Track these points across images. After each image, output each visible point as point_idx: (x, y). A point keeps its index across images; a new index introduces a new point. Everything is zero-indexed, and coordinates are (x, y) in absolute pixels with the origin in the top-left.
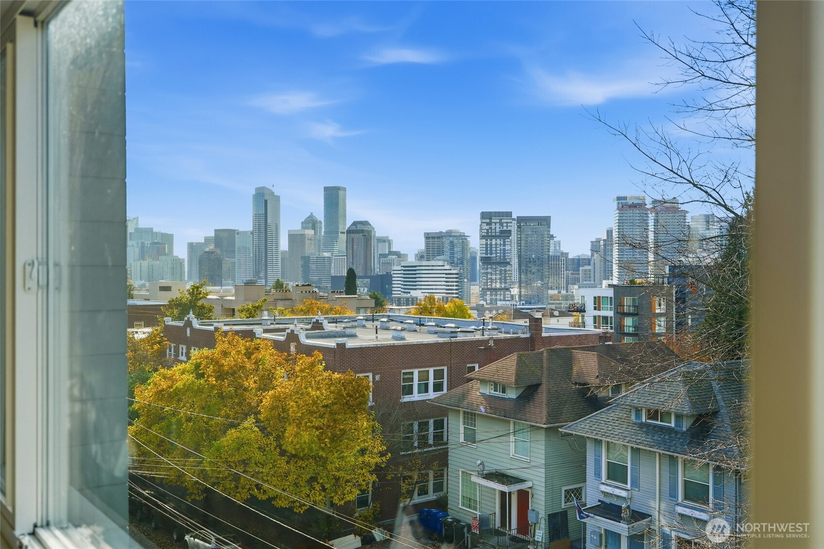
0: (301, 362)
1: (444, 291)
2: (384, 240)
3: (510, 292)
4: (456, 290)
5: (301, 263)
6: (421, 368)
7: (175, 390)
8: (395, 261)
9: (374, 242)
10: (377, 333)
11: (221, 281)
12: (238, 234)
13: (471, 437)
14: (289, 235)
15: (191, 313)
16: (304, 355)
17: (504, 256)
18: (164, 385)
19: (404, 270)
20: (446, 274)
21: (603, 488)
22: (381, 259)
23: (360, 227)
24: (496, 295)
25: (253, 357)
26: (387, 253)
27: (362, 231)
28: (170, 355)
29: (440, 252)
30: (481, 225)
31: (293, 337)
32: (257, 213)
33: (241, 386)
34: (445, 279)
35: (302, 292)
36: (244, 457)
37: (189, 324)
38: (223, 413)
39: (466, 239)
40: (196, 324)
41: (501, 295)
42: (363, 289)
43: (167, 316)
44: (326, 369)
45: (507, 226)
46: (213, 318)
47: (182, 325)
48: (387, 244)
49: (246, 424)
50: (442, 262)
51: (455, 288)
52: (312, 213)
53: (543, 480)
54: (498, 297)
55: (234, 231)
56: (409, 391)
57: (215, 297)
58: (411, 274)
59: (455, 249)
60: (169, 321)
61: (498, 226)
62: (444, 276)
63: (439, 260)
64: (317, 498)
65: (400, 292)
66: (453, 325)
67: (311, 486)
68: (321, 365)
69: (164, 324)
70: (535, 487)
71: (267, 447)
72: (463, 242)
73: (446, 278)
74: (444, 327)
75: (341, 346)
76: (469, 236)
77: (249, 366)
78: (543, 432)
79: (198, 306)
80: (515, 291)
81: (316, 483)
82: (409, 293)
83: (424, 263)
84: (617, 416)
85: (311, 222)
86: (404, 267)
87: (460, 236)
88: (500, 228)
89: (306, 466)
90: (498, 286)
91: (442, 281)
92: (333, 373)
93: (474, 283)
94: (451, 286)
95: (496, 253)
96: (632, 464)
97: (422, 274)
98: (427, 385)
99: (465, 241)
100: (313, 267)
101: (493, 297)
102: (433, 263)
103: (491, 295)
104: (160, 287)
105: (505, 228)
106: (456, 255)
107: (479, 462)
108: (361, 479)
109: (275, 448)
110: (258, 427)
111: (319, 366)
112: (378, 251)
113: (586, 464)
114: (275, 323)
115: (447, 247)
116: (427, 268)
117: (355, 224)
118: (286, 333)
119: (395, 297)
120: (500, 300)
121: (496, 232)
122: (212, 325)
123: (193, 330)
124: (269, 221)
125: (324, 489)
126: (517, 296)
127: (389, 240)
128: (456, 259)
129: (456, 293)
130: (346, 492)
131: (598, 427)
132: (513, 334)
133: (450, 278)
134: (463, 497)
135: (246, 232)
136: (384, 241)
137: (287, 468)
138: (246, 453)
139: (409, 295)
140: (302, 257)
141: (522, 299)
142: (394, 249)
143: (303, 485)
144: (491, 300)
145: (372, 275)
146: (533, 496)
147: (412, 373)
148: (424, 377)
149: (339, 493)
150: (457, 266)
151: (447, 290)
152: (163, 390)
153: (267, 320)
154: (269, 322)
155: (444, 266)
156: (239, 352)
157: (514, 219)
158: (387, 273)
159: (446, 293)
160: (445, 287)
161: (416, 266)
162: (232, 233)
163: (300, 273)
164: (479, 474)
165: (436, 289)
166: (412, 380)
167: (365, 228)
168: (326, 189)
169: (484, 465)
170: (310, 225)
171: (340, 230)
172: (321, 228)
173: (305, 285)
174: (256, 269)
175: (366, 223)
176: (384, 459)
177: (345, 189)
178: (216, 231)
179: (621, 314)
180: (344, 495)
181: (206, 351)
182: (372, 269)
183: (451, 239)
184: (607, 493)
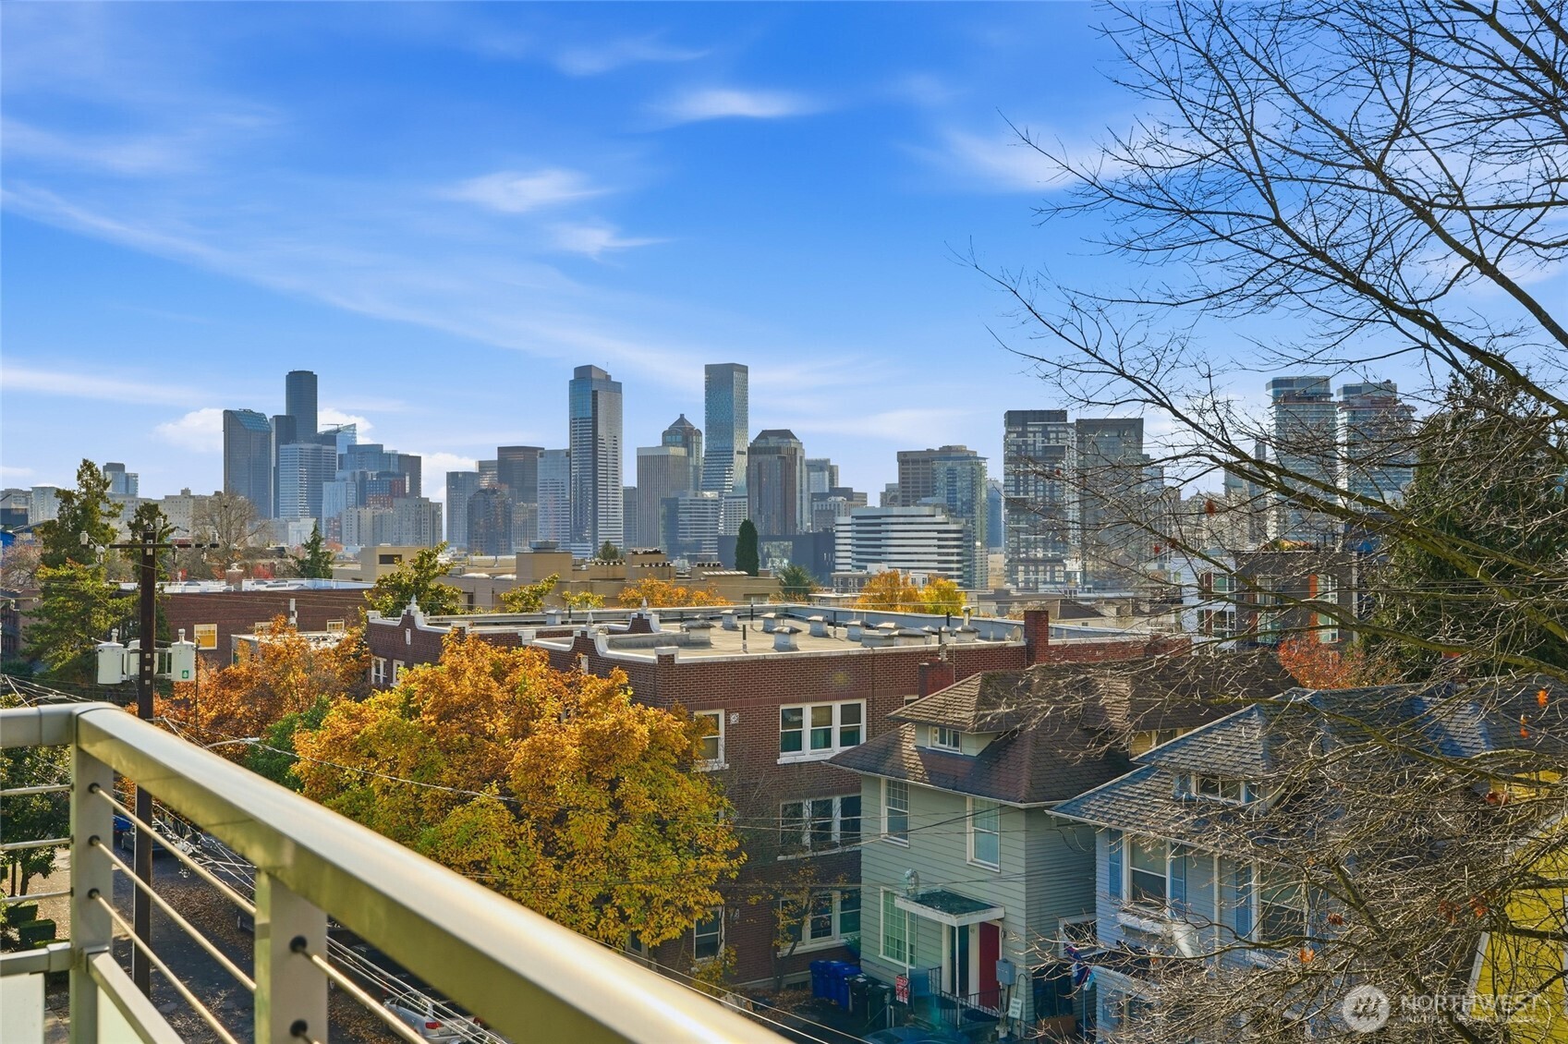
0: (589, 687)
1: (936, 565)
2: (822, 466)
3: (1065, 566)
4: (958, 562)
5: (662, 510)
6: (816, 701)
7: (363, 736)
8: (842, 508)
9: (800, 472)
10: (744, 638)
11: (510, 545)
12: (542, 456)
13: (899, 826)
14: (639, 458)
15: (414, 600)
16: (594, 676)
17: (1052, 498)
18: (345, 728)
19: (858, 525)
20: (939, 532)
21: (1125, 919)
22: (815, 504)
23: (773, 442)
24: (1037, 572)
25: (507, 679)
26: (827, 491)
27: (778, 450)
28: (377, 677)
29: (929, 490)
30: (1006, 437)
31: (585, 644)
32: (578, 416)
33: (483, 731)
34: (936, 542)
35: (643, 565)
36: (477, 857)
37: (409, 621)
38: (445, 778)
39: (979, 464)
40: (422, 621)
41: (1045, 571)
42: (777, 562)
43: (373, 608)
44: (633, 701)
45: (1057, 438)
46: (458, 611)
47: (397, 624)
48: (827, 473)
49: (483, 797)
50: (932, 508)
51: (955, 558)
52: (682, 415)
53: (1023, 906)
54: (1041, 577)
55: (535, 450)
56: (794, 743)
57: (484, 575)
58: (872, 531)
59: (959, 484)
60: (376, 617)
61: (1039, 438)
62: (935, 535)
63: (925, 505)
64: (610, 932)
65: (849, 567)
66: (892, 625)
67: (601, 911)
68: (626, 693)
69: (368, 622)
70: (1010, 919)
71: (521, 839)
72: (973, 469)
73: (939, 539)
74: (878, 629)
75: (667, 660)
76: (985, 459)
77: (498, 694)
78: (1022, 818)
79: (430, 590)
80: (1073, 565)
81: (608, 906)
82: (865, 568)
83: (896, 510)
84: (1149, 788)
85: (680, 432)
86: (858, 518)
87: (968, 458)
88: (1043, 442)
89: (591, 874)
90: (1040, 555)
91: (930, 546)
92: (646, 708)
93: (995, 549)
94: (948, 554)
95: (1036, 491)
96: (1173, 874)
97: (893, 531)
98: (828, 733)
99: (976, 467)
100: (684, 517)
101: (1032, 577)
102: (912, 510)
103: (1026, 572)
104: (381, 556)
105: (1052, 443)
106: (959, 496)
107: (908, 872)
108: (692, 900)
109: (536, 842)
110: (505, 803)
111: (621, 695)
112: (808, 489)
113: (1095, 876)
114: (570, 620)
115: (942, 479)
116: (902, 520)
117: (765, 434)
118: (572, 638)
119: (837, 577)
120: (1045, 583)
121: (1035, 450)
122: (449, 624)
123: (416, 633)
124: (601, 431)
125: (624, 918)
126: (1078, 574)
127: (832, 467)
128: (959, 503)
129: (958, 569)
130: (663, 923)
131: (1112, 806)
132: (995, 639)
133: (946, 539)
134: (887, 938)
135: (557, 452)
136: (822, 469)
137: (554, 877)
138: (481, 850)
139: (864, 572)
140: (663, 501)
141: (1088, 579)
142: (842, 484)
143: (584, 909)
144: (1027, 581)
145: (798, 533)
146: (1005, 936)
147: (800, 712)
148: (823, 717)
149: (652, 925)
150: (962, 517)
151: (940, 562)
152: (342, 738)
153: (555, 615)
154: (559, 620)
155: (934, 516)
156: (479, 671)
157: (1071, 426)
158: (826, 530)
159: (939, 569)
160: (936, 557)
161: (879, 517)
162: (530, 453)
163: (661, 530)
164: (908, 894)
165: (919, 561)
166: (800, 724)
167: (784, 443)
168: (709, 369)
169: (917, 878)
170: (679, 438)
171: (737, 448)
172: (699, 443)
173: (650, 553)
174: (575, 523)
175: (787, 434)
176: (735, 863)
177: (744, 369)
178: (501, 450)
179: (1248, 608)
180: (662, 927)
181: (422, 670)
182: (798, 522)
183: (950, 463)
184: (1131, 928)
